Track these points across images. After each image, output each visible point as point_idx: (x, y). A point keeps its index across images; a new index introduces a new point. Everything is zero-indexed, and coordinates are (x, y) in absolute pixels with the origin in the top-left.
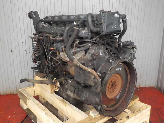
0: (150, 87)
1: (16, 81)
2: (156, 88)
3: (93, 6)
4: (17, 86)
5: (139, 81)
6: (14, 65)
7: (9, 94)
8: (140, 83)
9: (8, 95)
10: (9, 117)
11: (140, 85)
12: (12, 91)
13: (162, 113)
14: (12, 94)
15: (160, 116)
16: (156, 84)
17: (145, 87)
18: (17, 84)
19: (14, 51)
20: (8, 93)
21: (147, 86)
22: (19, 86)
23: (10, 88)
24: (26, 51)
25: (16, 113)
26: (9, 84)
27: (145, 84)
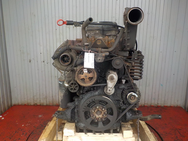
0: (177, 107)
1: (33, 92)
2: (184, 108)
3: (113, 17)
4: (34, 97)
5: (164, 99)
6: (32, 75)
7: (27, 104)
8: (164, 101)
9: (25, 105)
10: (23, 125)
11: (165, 103)
12: (29, 101)
13: (180, 134)
14: (29, 105)
15: (177, 137)
17: (171, 107)
18: (34, 95)
19: (33, 61)
20: (26, 103)
21: (173, 105)
22: (36, 97)
23: (27, 98)
24: (44, 62)
25: (30, 123)
26: (27, 94)
27: (171, 103)
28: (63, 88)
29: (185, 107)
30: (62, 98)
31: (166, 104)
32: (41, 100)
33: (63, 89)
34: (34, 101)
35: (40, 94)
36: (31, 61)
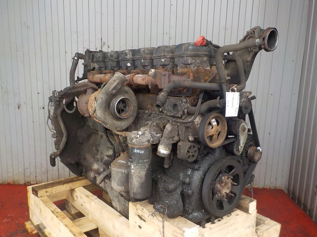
0: (275, 189)
1: (24, 161)
3: (165, 33)
4: (26, 170)
6: (22, 132)
7: (12, 183)
9: (9, 184)
12: (16, 178)
14: (16, 183)
16: (287, 184)
18: (26, 167)
19: (23, 107)
20: (10, 181)
21: (268, 187)
22: (29, 170)
23: (13, 172)
24: (43, 108)
26: (12, 165)
27: (264, 183)
28: (145, 161)
29: (289, 191)
30: (143, 180)
31: (256, 184)
32: (38, 175)
33: (146, 163)
34: (24, 178)
35: (35, 165)
36: (21, 107)
